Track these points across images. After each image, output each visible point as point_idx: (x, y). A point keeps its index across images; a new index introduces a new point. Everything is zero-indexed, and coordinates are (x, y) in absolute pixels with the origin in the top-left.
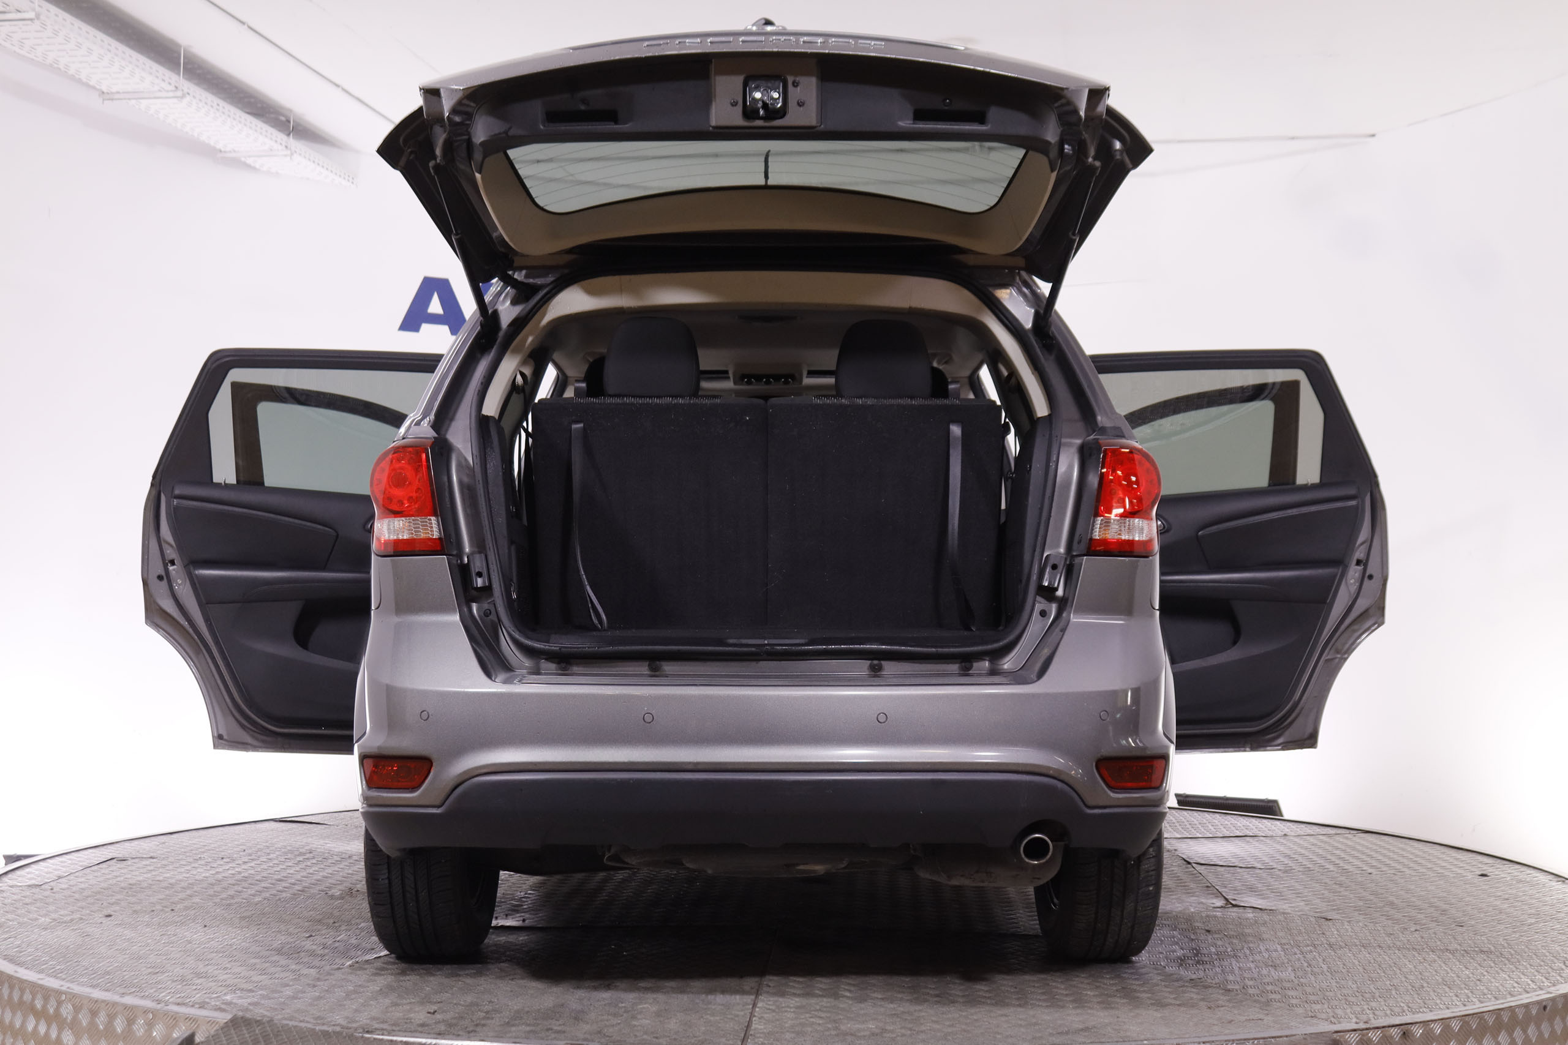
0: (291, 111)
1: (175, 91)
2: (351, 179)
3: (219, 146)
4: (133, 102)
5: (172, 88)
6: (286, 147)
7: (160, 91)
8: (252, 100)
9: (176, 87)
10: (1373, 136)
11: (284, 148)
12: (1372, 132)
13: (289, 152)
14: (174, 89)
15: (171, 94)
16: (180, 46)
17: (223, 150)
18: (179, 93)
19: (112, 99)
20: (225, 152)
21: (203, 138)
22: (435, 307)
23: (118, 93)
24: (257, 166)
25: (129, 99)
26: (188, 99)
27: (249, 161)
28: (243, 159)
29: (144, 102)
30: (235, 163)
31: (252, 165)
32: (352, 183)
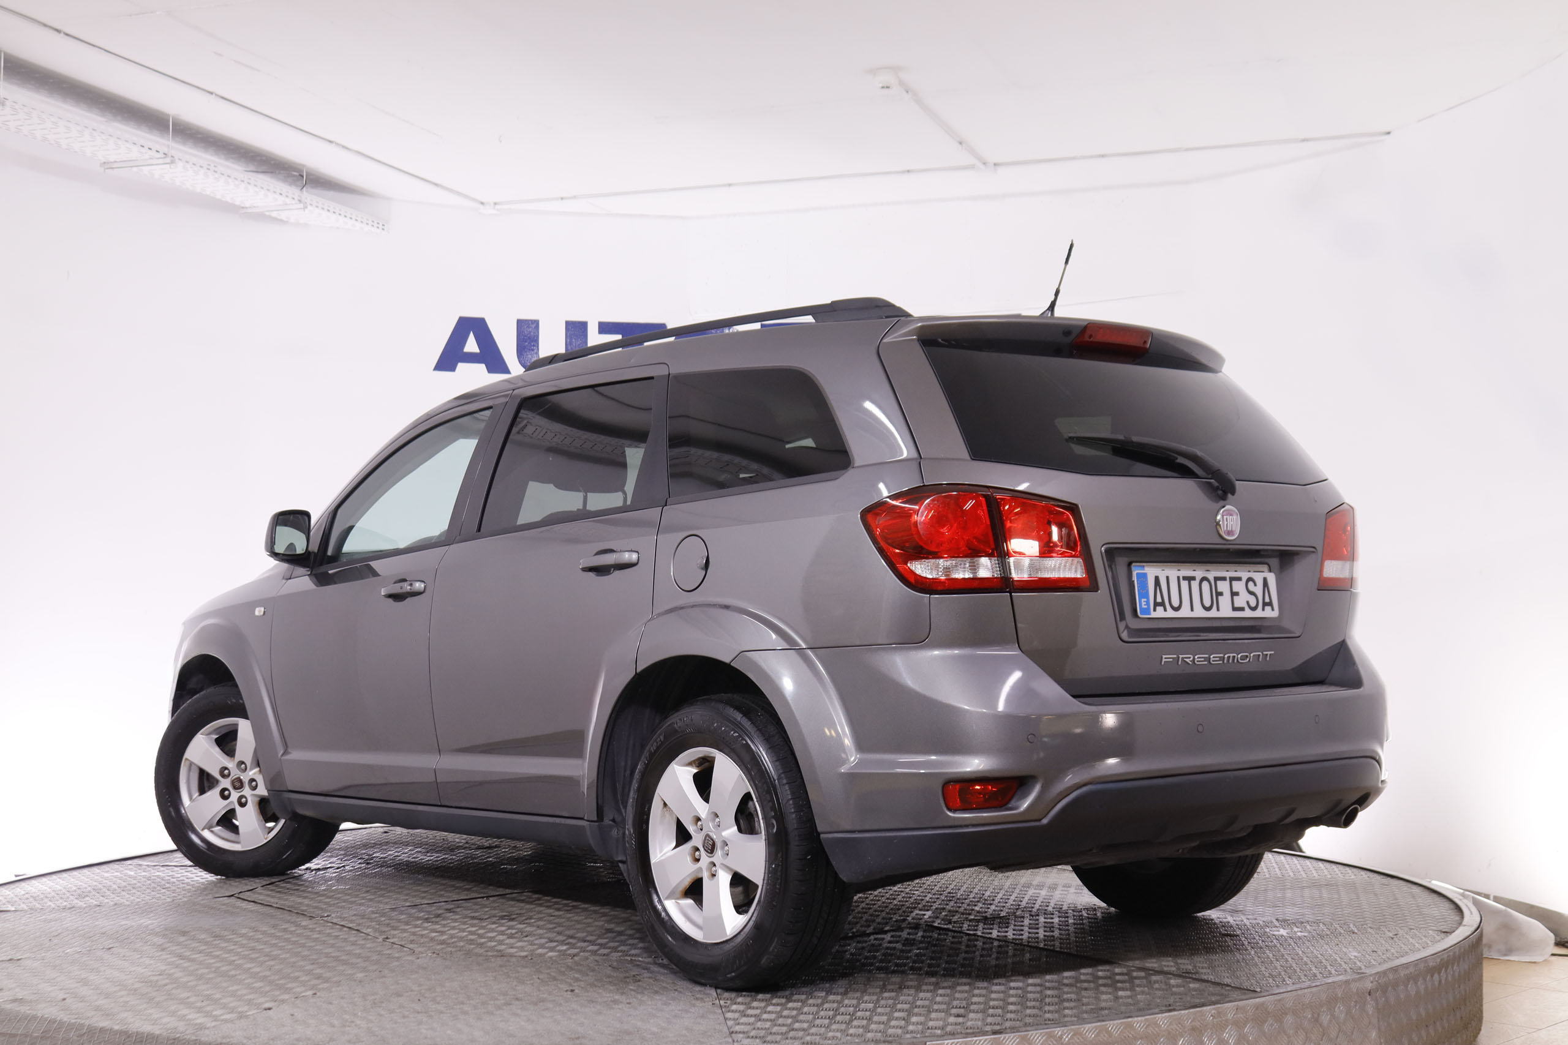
0: (304, 166)
1: (165, 158)
2: (380, 226)
3: (237, 203)
4: (135, 169)
5: (161, 155)
6: (300, 201)
7: (151, 158)
8: (264, 158)
9: (165, 154)
10: (1389, 133)
11: (298, 202)
12: (1387, 130)
13: (302, 206)
14: (163, 156)
15: (161, 161)
16: (169, 116)
17: (243, 205)
18: (168, 160)
19: (112, 168)
20: (247, 208)
21: (218, 197)
22: (471, 345)
23: (116, 162)
24: (284, 218)
25: (131, 167)
26: (180, 164)
27: (274, 214)
28: (267, 213)
29: (146, 169)
30: (261, 217)
31: (279, 218)
32: (383, 229)
